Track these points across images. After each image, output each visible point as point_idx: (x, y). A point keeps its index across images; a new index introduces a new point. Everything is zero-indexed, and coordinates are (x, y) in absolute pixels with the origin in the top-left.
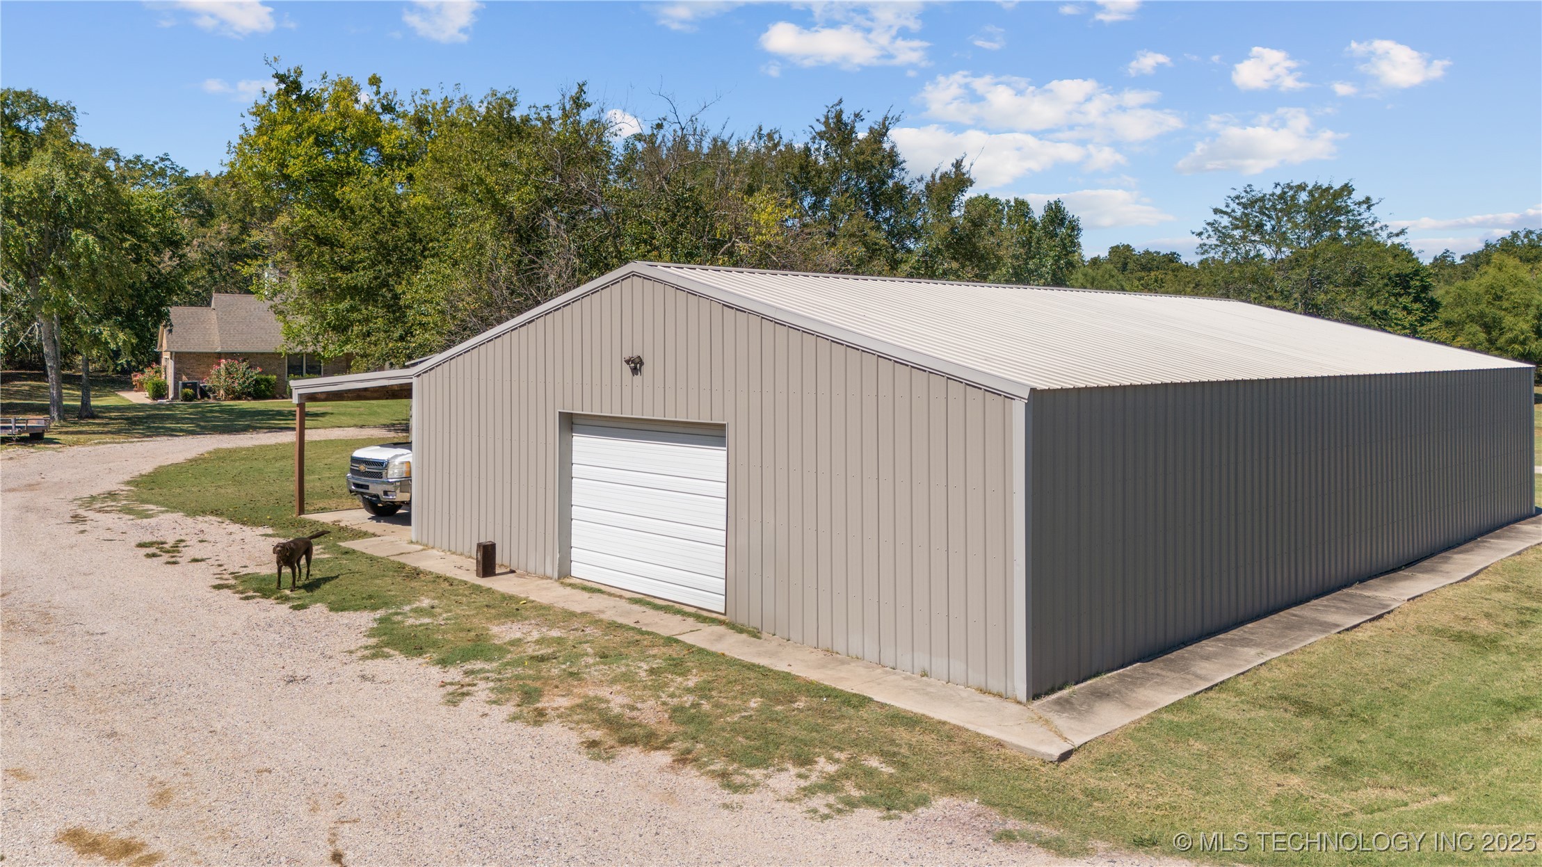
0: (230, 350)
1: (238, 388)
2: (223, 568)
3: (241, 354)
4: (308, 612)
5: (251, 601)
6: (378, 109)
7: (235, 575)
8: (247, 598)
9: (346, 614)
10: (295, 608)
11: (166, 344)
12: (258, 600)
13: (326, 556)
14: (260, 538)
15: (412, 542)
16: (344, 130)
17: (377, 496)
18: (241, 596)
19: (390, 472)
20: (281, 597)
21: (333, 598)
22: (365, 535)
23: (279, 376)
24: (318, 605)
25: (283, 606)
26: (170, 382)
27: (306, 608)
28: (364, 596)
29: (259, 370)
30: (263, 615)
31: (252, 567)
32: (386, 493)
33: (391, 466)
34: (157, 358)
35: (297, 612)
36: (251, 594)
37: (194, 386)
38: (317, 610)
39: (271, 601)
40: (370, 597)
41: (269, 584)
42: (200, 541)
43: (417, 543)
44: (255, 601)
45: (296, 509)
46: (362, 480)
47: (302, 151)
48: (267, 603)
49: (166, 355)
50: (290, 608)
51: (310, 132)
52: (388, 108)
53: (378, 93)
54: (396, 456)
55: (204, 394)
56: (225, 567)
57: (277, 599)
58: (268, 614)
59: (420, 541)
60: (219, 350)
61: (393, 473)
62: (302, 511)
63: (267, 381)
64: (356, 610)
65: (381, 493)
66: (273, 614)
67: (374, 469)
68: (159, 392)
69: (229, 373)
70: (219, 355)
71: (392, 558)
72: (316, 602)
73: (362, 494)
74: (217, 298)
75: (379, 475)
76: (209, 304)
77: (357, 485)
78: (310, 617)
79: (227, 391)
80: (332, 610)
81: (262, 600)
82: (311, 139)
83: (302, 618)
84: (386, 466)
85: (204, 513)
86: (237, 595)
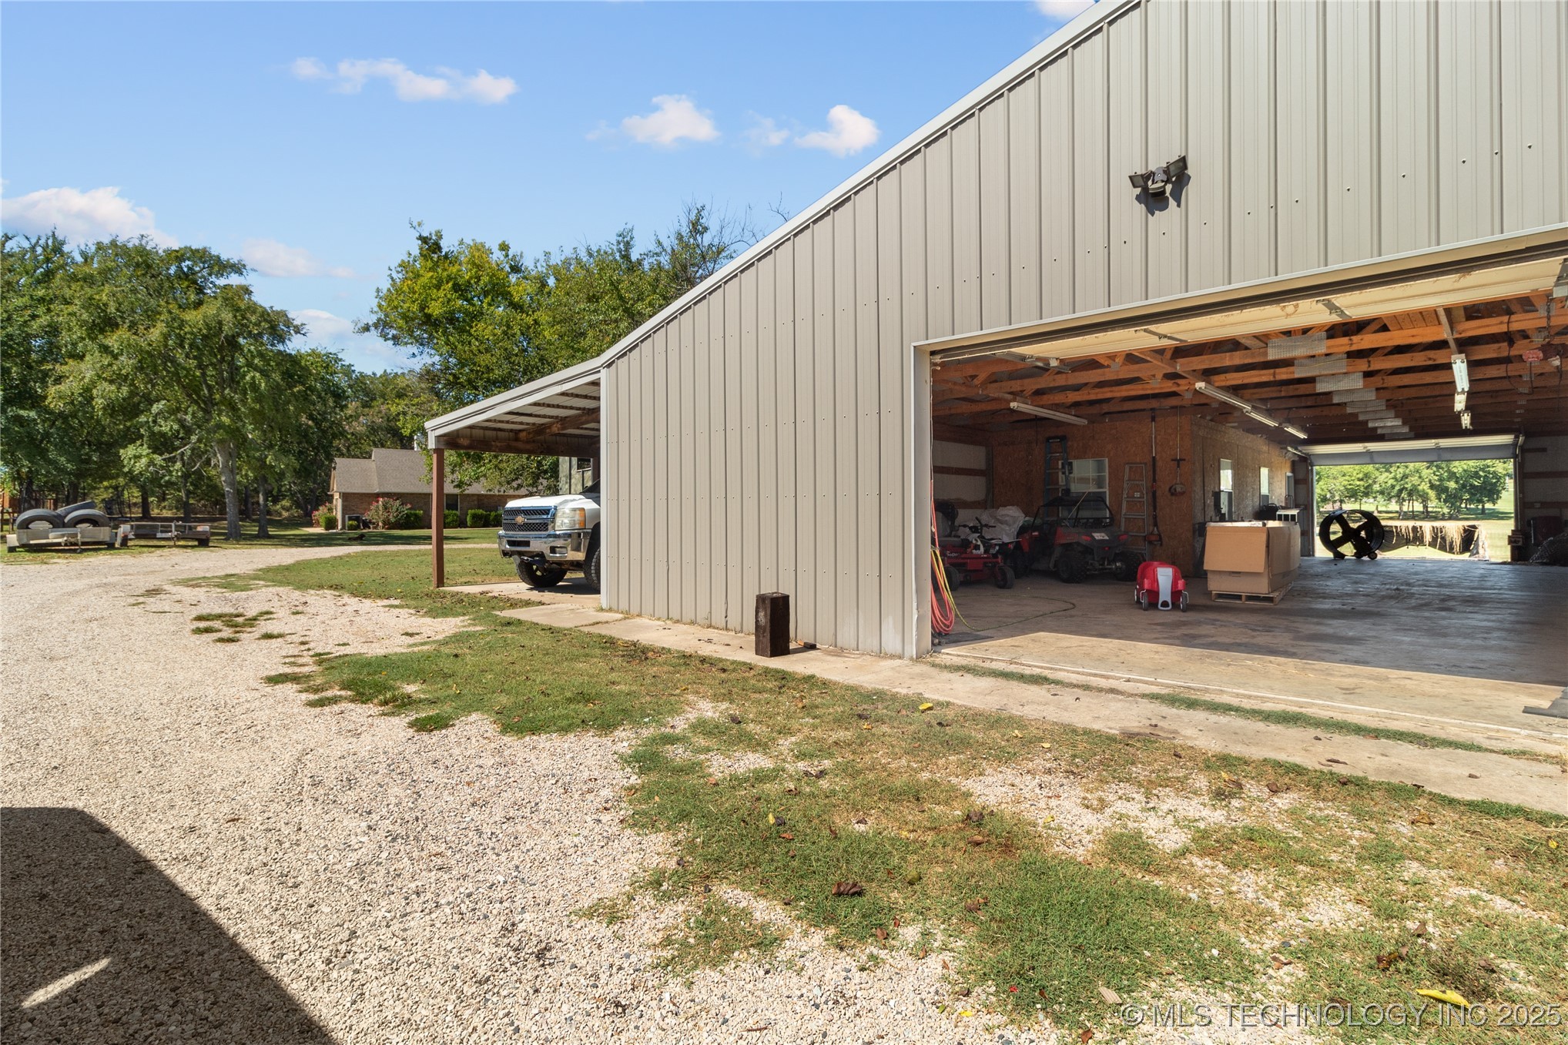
0: (387, 490)
1: (393, 520)
2: (307, 646)
3: (395, 494)
4: (452, 738)
5: (327, 709)
6: (507, 269)
7: (320, 658)
8: (321, 703)
9: (542, 740)
10: (422, 726)
11: (336, 488)
12: (344, 705)
13: (478, 628)
14: (382, 609)
15: (602, 610)
16: (479, 279)
17: (541, 555)
18: (313, 697)
19: (558, 521)
20: (394, 699)
21: (504, 699)
22: (528, 603)
23: (425, 512)
24: (474, 716)
25: (395, 720)
26: (339, 517)
27: (446, 726)
28: (569, 694)
29: (409, 506)
30: (341, 745)
31: (356, 644)
32: (553, 550)
33: (559, 514)
34: (330, 498)
35: (425, 736)
36: (336, 692)
37: (357, 519)
38: (472, 731)
39: (373, 709)
40: (584, 697)
41: (375, 673)
42: (294, 613)
43: (610, 610)
44: (336, 708)
45: (434, 580)
46: (520, 535)
47: (441, 293)
48: (359, 713)
49: (336, 496)
50: (411, 725)
51: (449, 278)
52: (516, 269)
53: (507, 256)
54: (566, 502)
55: (366, 524)
56: (311, 646)
57: (386, 703)
58: (355, 744)
59: (615, 607)
60: (377, 491)
61: (563, 523)
62: (440, 582)
63: (416, 515)
64: (565, 730)
65: (547, 552)
66: (364, 746)
67: (536, 519)
68: (331, 523)
69: (385, 508)
70: (378, 495)
71: (586, 630)
72: (469, 709)
73: (520, 554)
74: (376, 452)
75: (544, 526)
76: (370, 457)
77: (511, 543)
78: (456, 751)
79: (384, 523)
80: (506, 729)
81: (352, 706)
82: (450, 285)
83: (436, 754)
84: (554, 515)
85: (321, 587)
86: (304, 696)
